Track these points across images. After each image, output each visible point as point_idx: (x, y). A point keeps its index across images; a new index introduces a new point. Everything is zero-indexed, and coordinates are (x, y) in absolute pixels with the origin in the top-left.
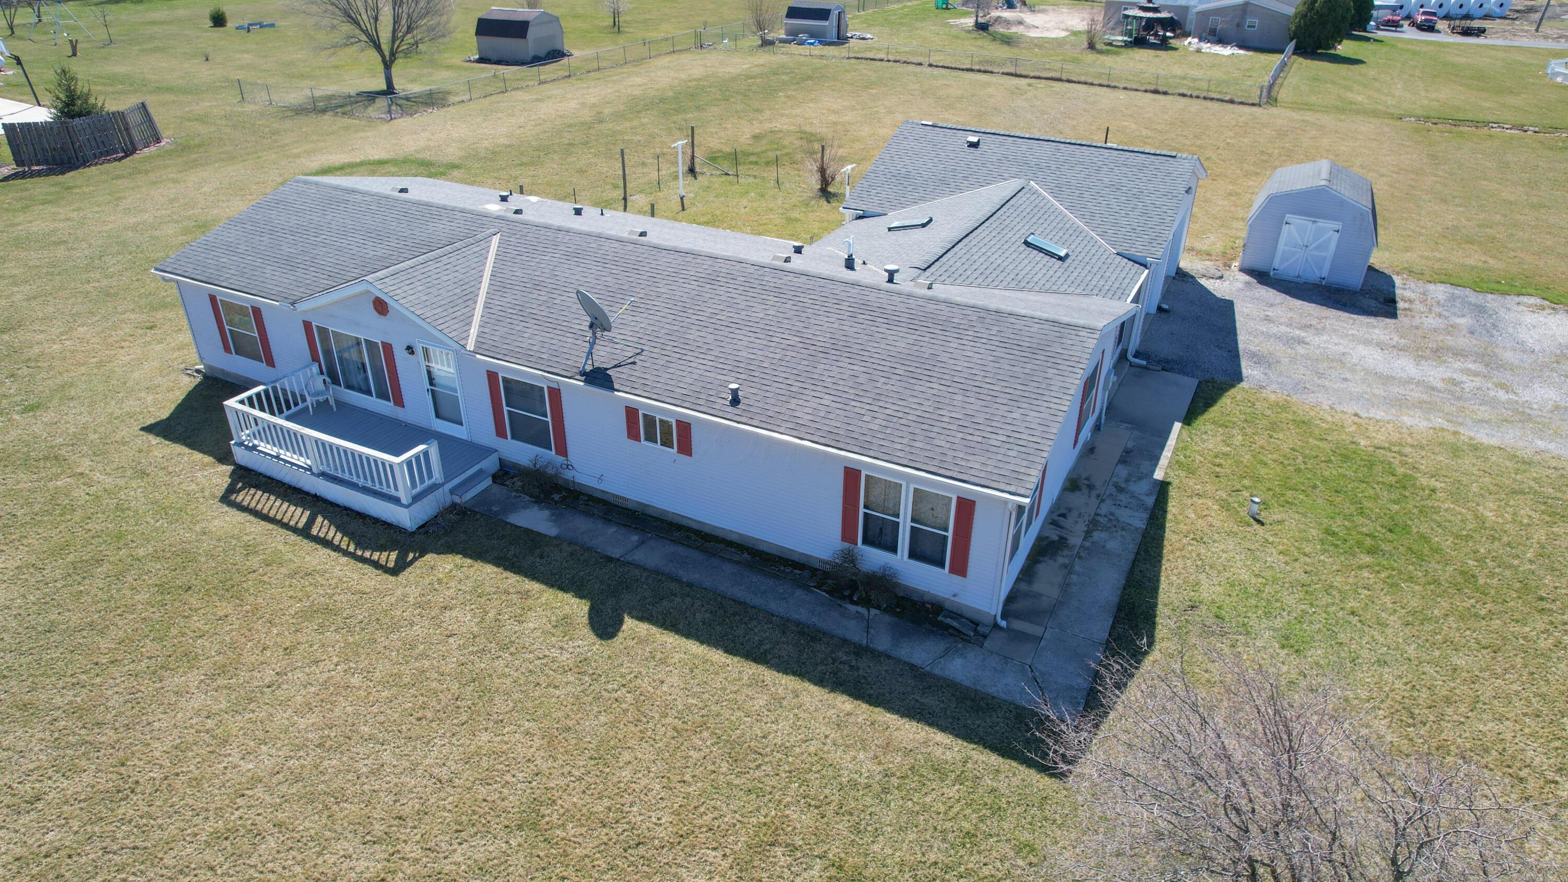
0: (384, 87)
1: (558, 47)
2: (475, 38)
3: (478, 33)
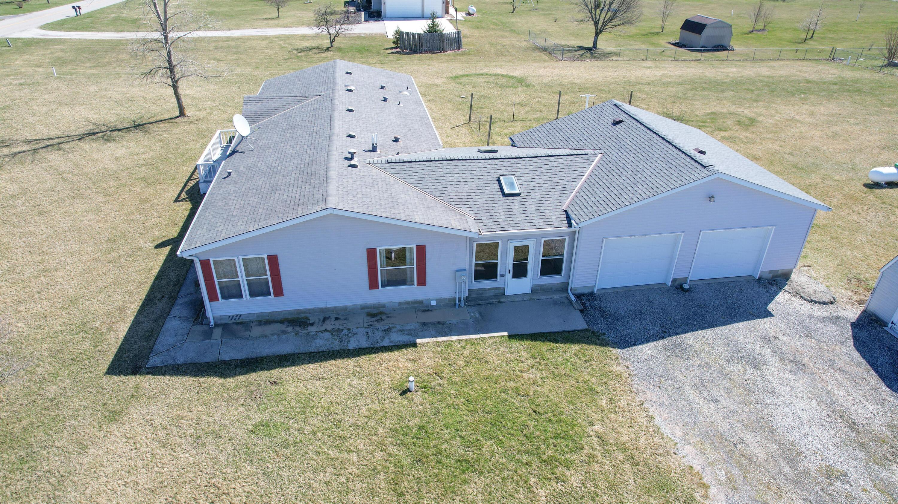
0: (591, 45)
1: (724, 43)
2: (680, 30)
3: (682, 28)
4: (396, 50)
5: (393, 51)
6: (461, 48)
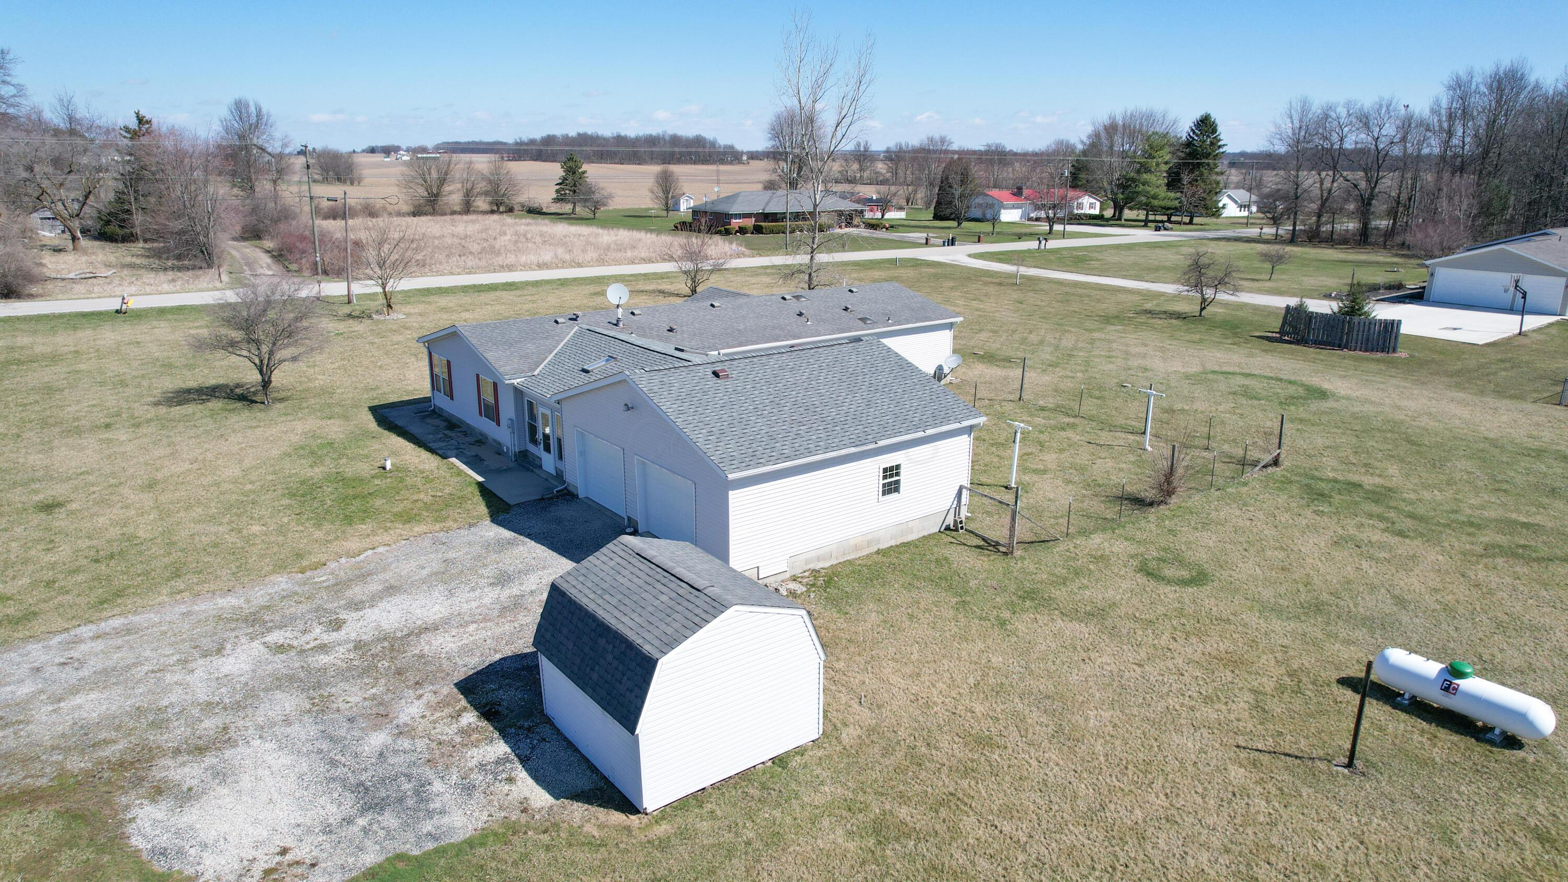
4: (1274, 335)
5: (1270, 335)
6: (1394, 351)
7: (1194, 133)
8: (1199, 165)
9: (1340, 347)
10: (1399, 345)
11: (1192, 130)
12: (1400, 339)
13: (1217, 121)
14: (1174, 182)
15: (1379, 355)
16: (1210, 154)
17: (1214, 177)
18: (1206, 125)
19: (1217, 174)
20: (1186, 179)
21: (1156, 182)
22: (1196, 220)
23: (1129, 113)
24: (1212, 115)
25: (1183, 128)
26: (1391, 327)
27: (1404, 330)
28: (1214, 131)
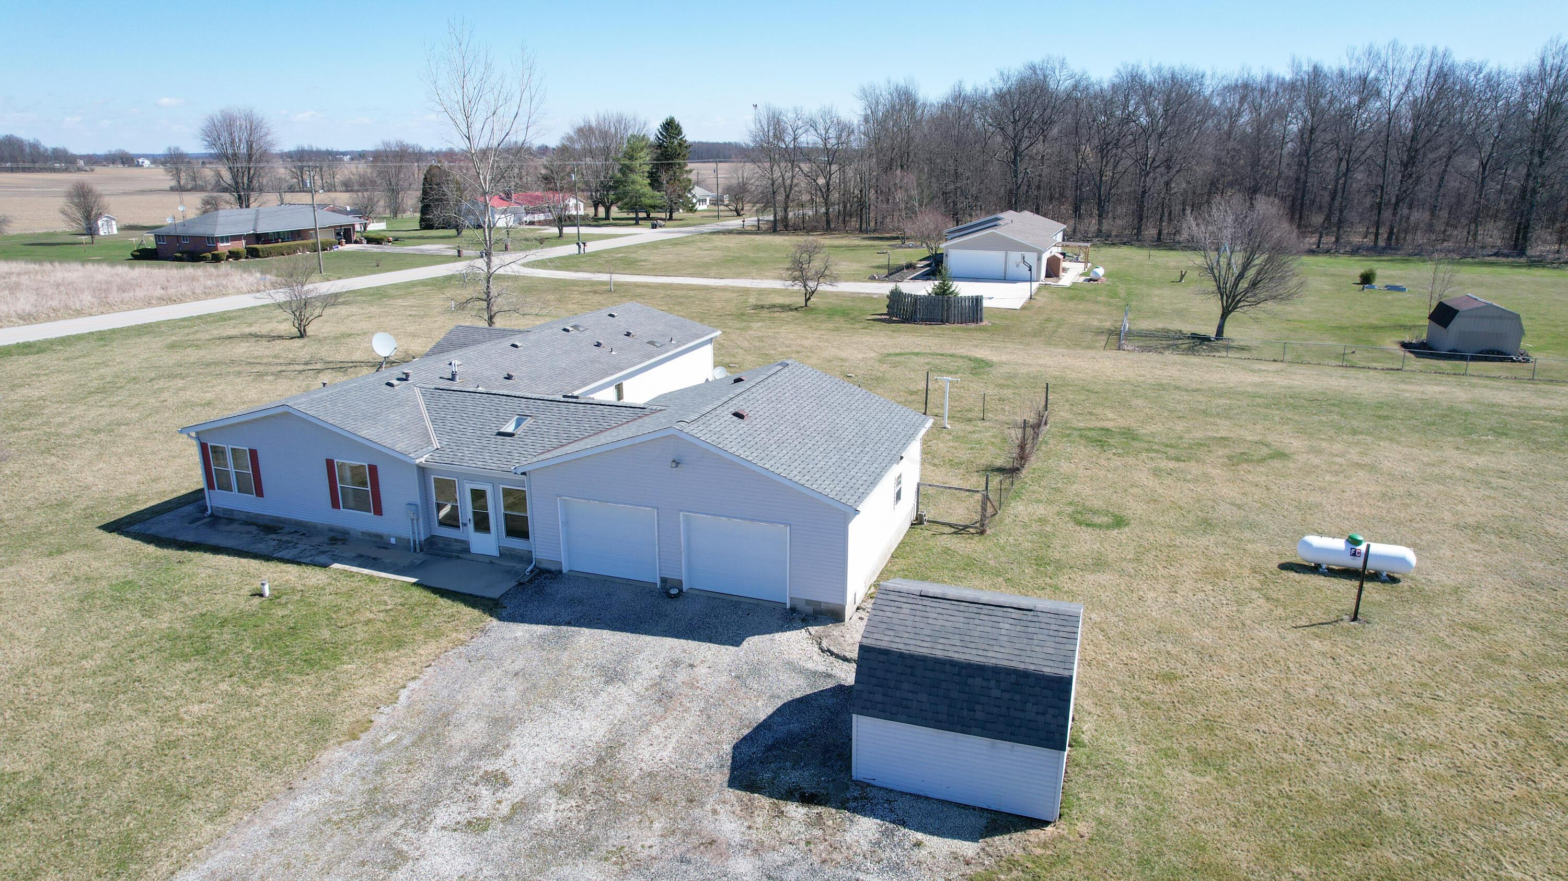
3: (1430, 317)
4: (883, 317)
5: (879, 317)
6: (981, 321)
7: (662, 134)
8: (674, 164)
9: (943, 322)
10: (984, 316)
11: (660, 133)
12: (984, 311)
13: (681, 124)
14: (655, 182)
15: (973, 325)
16: (679, 154)
17: (685, 176)
18: (671, 128)
19: (687, 172)
20: (664, 177)
21: (640, 182)
22: (675, 215)
23: (601, 116)
24: (676, 118)
25: (652, 129)
26: (977, 301)
27: (986, 304)
28: (680, 133)
